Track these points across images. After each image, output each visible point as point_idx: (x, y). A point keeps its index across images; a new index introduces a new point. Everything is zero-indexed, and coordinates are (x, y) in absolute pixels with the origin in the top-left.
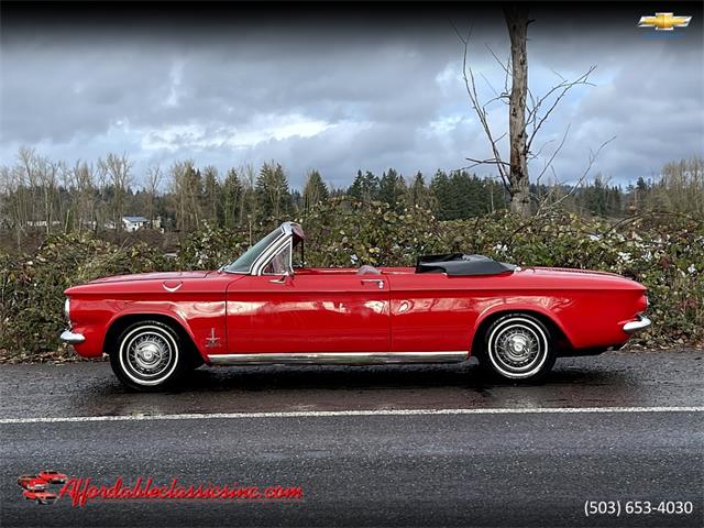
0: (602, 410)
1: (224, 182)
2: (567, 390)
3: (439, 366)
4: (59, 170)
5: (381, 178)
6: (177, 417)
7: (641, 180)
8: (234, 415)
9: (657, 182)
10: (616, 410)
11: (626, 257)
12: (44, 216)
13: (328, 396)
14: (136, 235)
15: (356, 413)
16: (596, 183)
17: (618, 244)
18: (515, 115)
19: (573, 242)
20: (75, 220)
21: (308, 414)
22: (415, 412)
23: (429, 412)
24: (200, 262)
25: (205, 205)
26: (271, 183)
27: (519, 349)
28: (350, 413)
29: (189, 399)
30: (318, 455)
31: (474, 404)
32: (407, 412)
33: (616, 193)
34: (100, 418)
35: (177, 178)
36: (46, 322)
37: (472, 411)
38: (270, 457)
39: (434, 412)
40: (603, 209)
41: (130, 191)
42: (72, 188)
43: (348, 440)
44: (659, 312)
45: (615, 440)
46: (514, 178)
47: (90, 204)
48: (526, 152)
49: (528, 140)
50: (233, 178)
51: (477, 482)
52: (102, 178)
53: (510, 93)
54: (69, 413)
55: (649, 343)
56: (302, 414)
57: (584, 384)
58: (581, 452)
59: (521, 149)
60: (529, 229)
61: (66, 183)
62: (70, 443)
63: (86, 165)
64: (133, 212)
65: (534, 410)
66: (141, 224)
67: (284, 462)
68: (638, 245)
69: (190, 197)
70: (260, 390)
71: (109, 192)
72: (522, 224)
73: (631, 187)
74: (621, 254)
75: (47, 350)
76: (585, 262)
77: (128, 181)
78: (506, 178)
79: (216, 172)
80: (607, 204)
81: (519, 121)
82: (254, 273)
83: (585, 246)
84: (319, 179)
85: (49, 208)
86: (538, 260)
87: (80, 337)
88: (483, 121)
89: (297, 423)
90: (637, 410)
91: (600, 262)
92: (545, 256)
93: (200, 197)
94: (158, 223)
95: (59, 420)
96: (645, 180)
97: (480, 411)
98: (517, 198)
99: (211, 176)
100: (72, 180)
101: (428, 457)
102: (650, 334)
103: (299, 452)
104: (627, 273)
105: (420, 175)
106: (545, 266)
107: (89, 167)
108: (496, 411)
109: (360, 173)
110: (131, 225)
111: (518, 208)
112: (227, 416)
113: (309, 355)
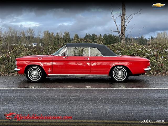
0: (140, 88)
1: (55, 36)
2: (132, 84)
3: (103, 78)
4: (18, 32)
5: (92, 35)
6: (42, 88)
7: (152, 37)
8: (55, 88)
9: (156, 37)
10: (143, 88)
11: (147, 54)
12: (14, 43)
13: (77, 84)
14: (35, 47)
15: (83, 88)
16: (141, 37)
17: (145, 51)
18: (122, 21)
19: (135, 50)
20: (21, 44)
21: (72, 88)
22: (97, 88)
23: (100, 88)
24: (48, 53)
25: (51, 41)
26: (66, 36)
27: (120, 74)
28: (82, 88)
29: (45, 84)
30: (73, 97)
31: (111, 87)
32: (95, 88)
33: (146, 40)
34: (24, 88)
35: (45, 34)
36: (13, 66)
37: (110, 88)
38: (63, 98)
39: (101, 88)
40: (143, 43)
41: (34, 37)
42: (21, 36)
43: (81, 94)
44: (154, 67)
45: (142, 95)
46: (122, 35)
47: (25, 40)
48: (125, 29)
49: (125, 26)
50: (58, 35)
51: (110, 104)
52: (28, 34)
53: (121, 15)
54: (17, 87)
55: (152, 74)
56: (71, 88)
57: (136, 83)
58: (134, 98)
59: (124, 29)
60: (125, 47)
61: (19, 35)
62: (17, 94)
63: (24, 31)
64: (35, 42)
65: (124, 88)
66: (36, 45)
67: (66, 99)
68: (150, 51)
69: (48, 39)
70: (61, 83)
71: (29, 37)
72: (123, 46)
73: (149, 38)
74: (146, 53)
75: (13, 73)
76: (138, 55)
77: (34, 35)
78: (120, 35)
79: (54, 33)
80: (144, 42)
81: (123, 22)
82: (59, 56)
83: (138, 51)
84: (77, 35)
85: (15, 41)
86: (127, 54)
87: (19, 70)
88: (115, 22)
89: (69, 90)
90: (148, 89)
91: (141, 55)
92: (128, 53)
93: (50, 39)
94: (40, 45)
95: (15, 88)
96: (153, 37)
97: (112, 88)
98: (122, 40)
99: (52, 34)
100: (20, 35)
101: (99, 98)
102: (152, 72)
103: (69, 97)
104: (148, 58)
105: (101, 35)
106: (128, 55)
107: (25, 32)
108: (115, 88)
109: (87, 34)
110: (34, 45)
111: (123, 42)
112: (53, 88)
113: (72, 75)
